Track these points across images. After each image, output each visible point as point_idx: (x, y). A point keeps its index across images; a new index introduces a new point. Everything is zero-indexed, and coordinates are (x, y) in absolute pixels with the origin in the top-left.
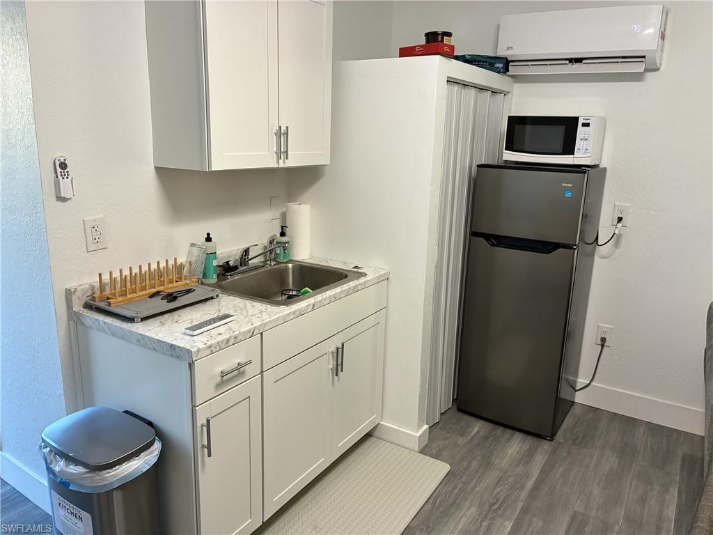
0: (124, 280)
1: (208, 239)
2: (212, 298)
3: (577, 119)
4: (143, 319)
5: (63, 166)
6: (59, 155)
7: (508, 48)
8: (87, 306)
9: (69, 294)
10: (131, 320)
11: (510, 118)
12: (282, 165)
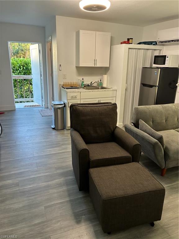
0: (69, 84)
1: (83, 79)
2: (79, 88)
3: (166, 56)
4: (67, 88)
5: (60, 65)
6: (60, 64)
7: (159, 39)
8: (62, 87)
9: (60, 84)
10: (65, 88)
11: (155, 56)
12: (96, 66)
